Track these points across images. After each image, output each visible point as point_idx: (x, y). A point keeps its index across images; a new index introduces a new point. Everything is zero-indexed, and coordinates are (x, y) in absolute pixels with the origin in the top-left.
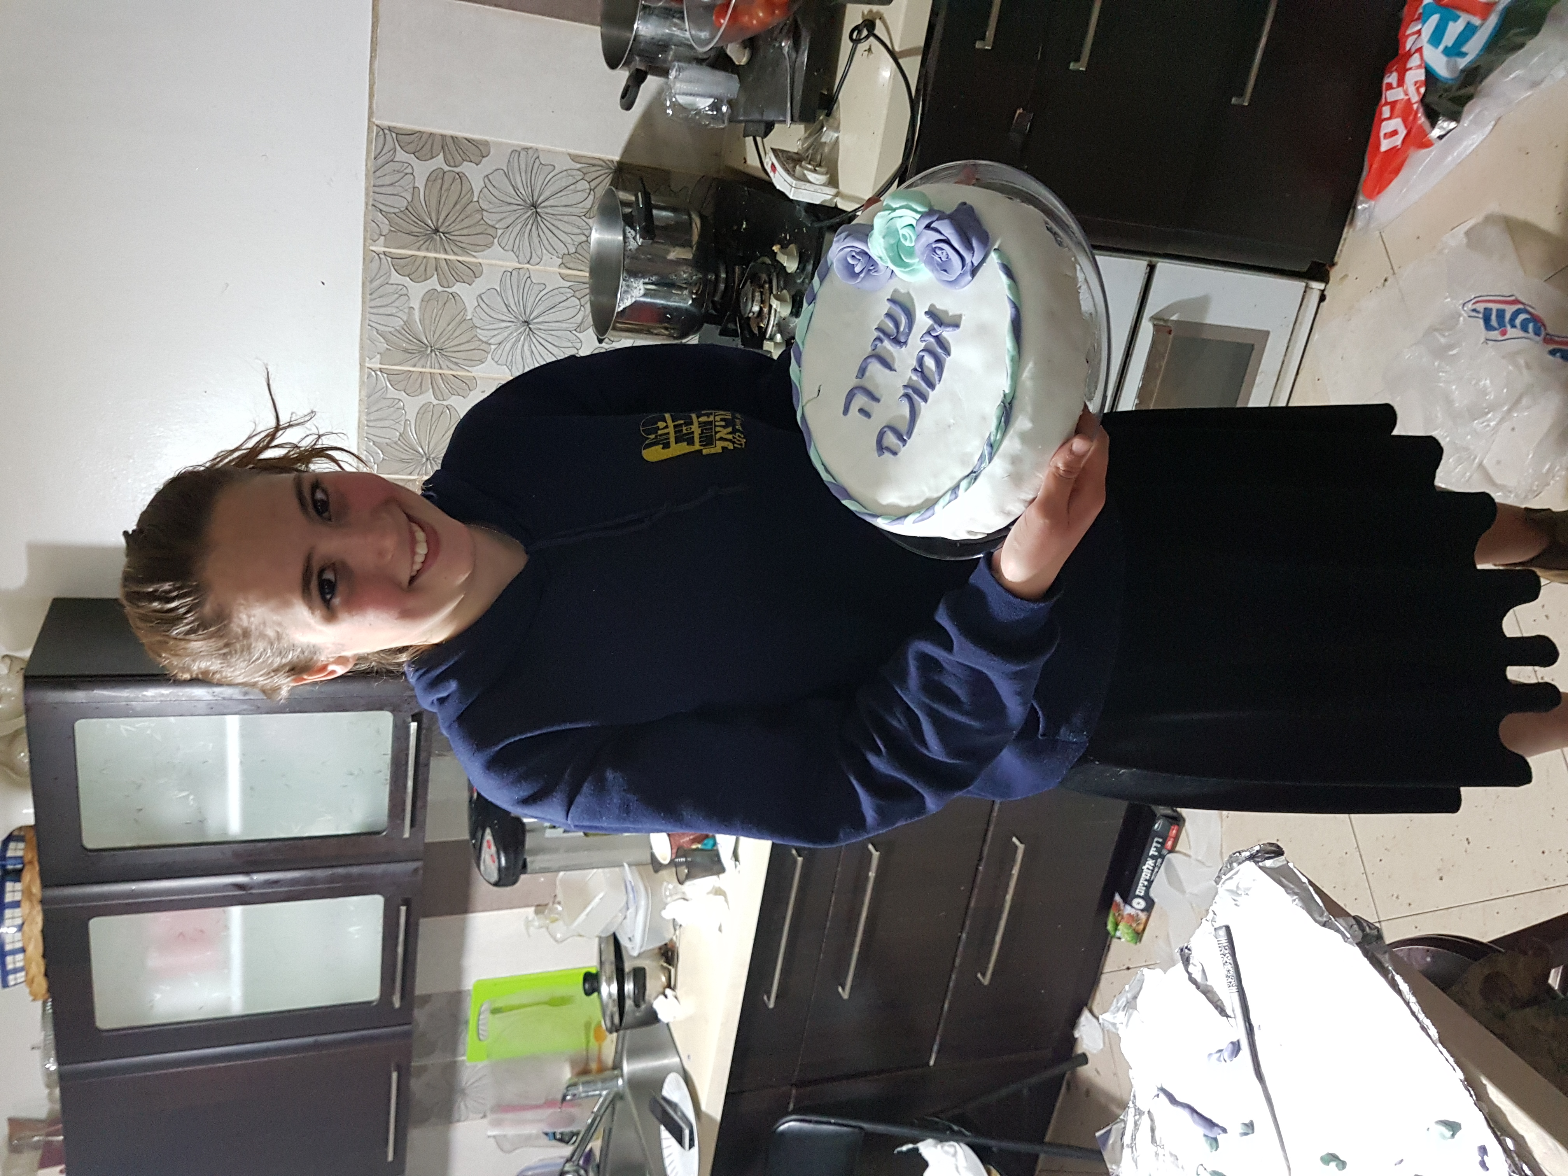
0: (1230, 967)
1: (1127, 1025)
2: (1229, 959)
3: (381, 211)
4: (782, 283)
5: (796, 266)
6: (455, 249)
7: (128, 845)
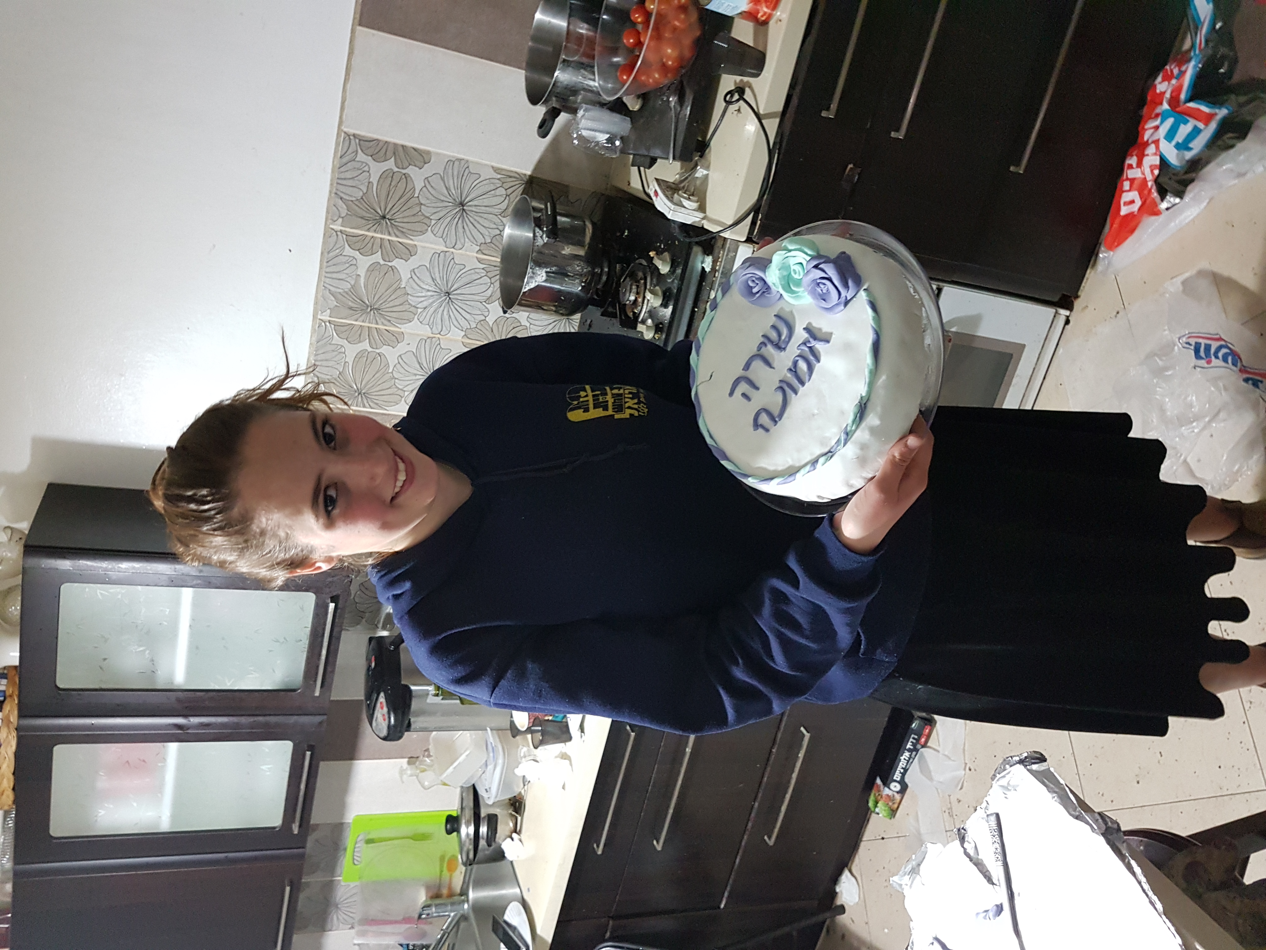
0: (998, 846)
1: (911, 887)
2: (997, 839)
3: (341, 198)
4: (655, 281)
5: (668, 269)
6: (397, 233)
7: (94, 687)
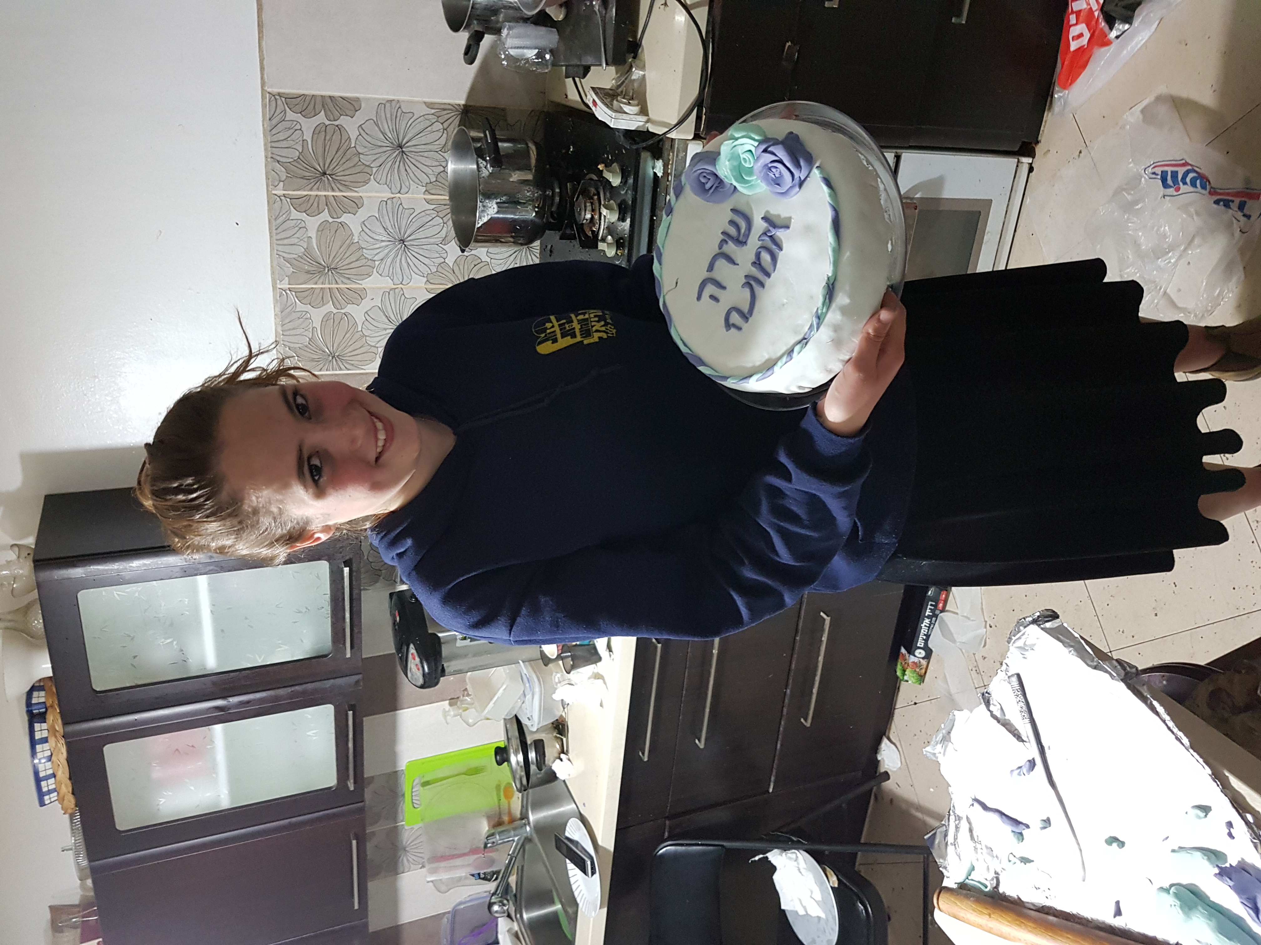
0: (1022, 705)
1: (944, 754)
2: (1021, 698)
3: (278, 162)
4: (608, 194)
5: (620, 181)
6: (341, 187)
7: (128, 685)
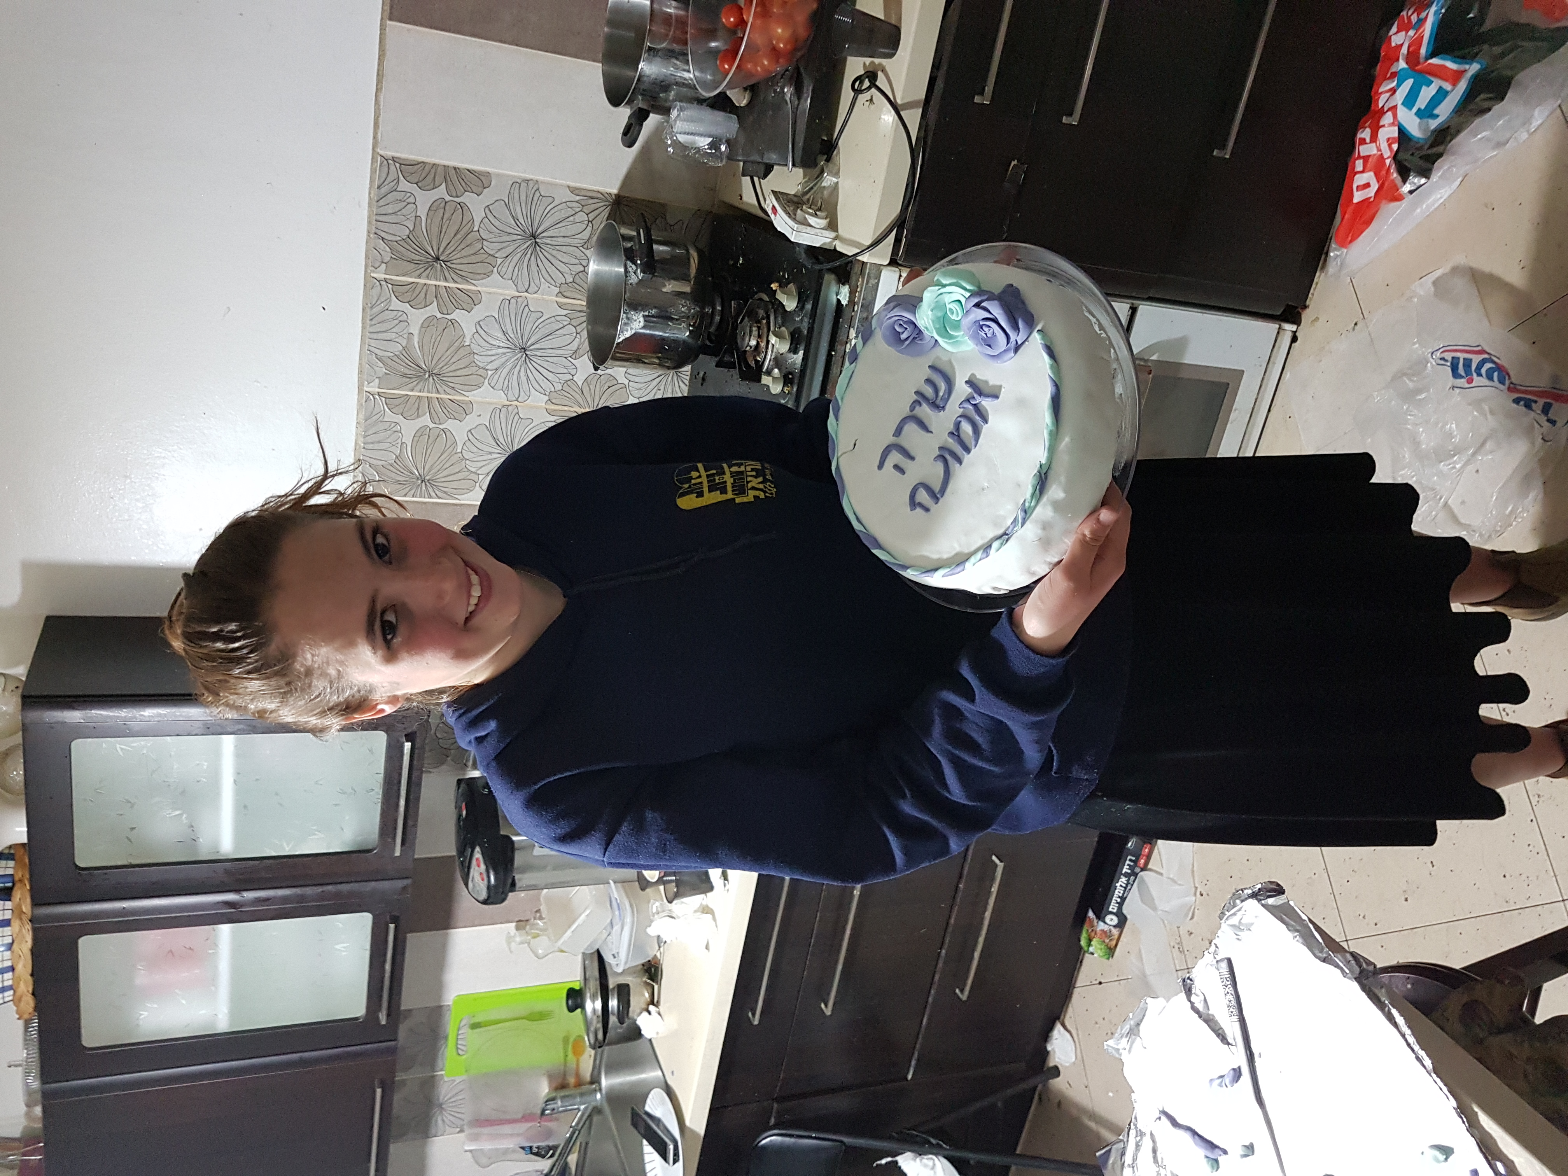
0: (1231, 998)
1: (1130, 1051)
2: (1231, 989)
3: (383, 239)
4: (780, 320)
5: (795, 305)
6: (455, 277)
7: (119, 863)
